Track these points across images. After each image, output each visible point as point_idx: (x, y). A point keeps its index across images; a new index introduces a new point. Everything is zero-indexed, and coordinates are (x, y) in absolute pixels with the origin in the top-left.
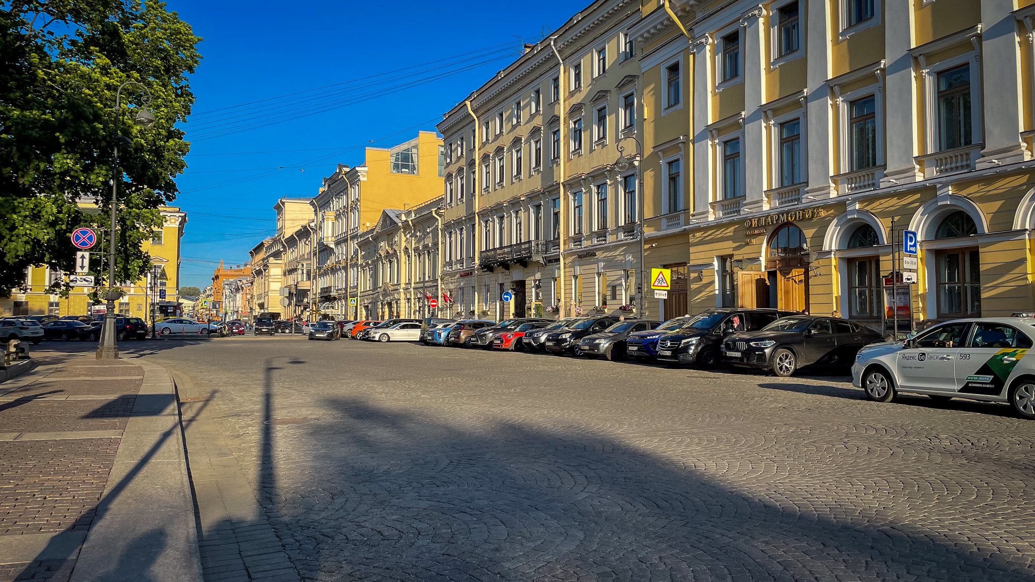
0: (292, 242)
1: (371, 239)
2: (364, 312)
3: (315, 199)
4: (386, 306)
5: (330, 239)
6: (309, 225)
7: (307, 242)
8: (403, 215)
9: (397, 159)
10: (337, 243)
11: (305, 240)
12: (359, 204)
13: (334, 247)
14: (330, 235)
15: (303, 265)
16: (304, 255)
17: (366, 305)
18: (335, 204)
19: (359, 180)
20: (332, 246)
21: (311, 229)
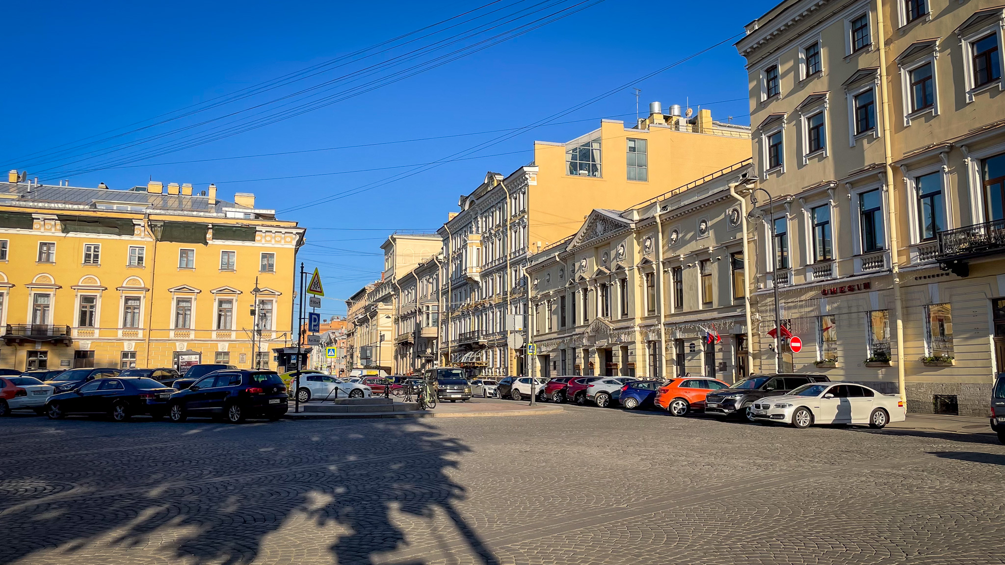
0: (409, 281)
1: (558, 259)
2: (538, 364)
3: (446, 224)
4: (596, 355)
5: (474, 270)
6: (437, 258)
7: (431, 280)
8: (635, 212)
9: (574, 157)
10: (485, 275)
11: (428, 277)
12: (526, 217)
13: (480, 281)
14: (475, 264)
15: (428, 307)
16: (425, 296)
17: (545, 353)
18: (480, 225)
19: (527, 185)
20: (478, 279)
21: (439, 262)
